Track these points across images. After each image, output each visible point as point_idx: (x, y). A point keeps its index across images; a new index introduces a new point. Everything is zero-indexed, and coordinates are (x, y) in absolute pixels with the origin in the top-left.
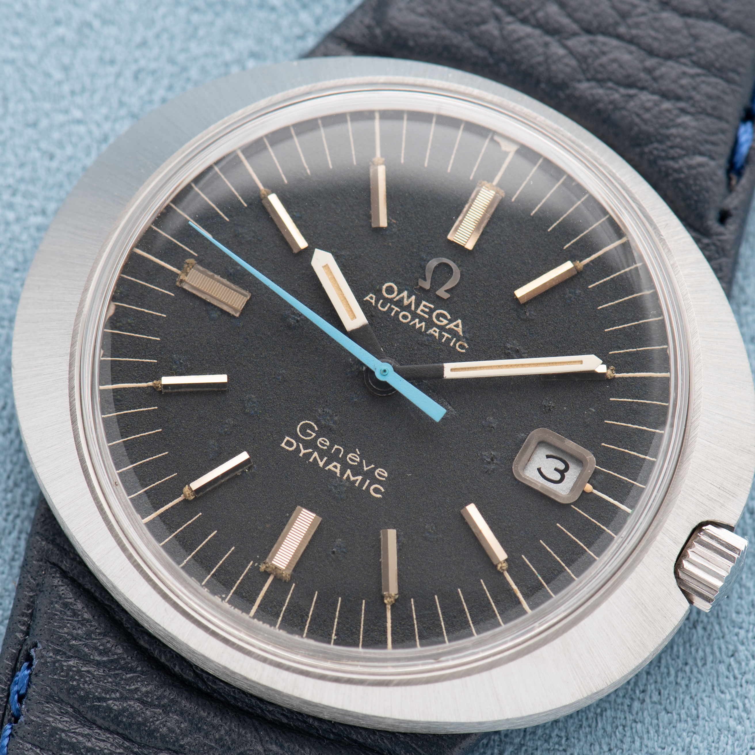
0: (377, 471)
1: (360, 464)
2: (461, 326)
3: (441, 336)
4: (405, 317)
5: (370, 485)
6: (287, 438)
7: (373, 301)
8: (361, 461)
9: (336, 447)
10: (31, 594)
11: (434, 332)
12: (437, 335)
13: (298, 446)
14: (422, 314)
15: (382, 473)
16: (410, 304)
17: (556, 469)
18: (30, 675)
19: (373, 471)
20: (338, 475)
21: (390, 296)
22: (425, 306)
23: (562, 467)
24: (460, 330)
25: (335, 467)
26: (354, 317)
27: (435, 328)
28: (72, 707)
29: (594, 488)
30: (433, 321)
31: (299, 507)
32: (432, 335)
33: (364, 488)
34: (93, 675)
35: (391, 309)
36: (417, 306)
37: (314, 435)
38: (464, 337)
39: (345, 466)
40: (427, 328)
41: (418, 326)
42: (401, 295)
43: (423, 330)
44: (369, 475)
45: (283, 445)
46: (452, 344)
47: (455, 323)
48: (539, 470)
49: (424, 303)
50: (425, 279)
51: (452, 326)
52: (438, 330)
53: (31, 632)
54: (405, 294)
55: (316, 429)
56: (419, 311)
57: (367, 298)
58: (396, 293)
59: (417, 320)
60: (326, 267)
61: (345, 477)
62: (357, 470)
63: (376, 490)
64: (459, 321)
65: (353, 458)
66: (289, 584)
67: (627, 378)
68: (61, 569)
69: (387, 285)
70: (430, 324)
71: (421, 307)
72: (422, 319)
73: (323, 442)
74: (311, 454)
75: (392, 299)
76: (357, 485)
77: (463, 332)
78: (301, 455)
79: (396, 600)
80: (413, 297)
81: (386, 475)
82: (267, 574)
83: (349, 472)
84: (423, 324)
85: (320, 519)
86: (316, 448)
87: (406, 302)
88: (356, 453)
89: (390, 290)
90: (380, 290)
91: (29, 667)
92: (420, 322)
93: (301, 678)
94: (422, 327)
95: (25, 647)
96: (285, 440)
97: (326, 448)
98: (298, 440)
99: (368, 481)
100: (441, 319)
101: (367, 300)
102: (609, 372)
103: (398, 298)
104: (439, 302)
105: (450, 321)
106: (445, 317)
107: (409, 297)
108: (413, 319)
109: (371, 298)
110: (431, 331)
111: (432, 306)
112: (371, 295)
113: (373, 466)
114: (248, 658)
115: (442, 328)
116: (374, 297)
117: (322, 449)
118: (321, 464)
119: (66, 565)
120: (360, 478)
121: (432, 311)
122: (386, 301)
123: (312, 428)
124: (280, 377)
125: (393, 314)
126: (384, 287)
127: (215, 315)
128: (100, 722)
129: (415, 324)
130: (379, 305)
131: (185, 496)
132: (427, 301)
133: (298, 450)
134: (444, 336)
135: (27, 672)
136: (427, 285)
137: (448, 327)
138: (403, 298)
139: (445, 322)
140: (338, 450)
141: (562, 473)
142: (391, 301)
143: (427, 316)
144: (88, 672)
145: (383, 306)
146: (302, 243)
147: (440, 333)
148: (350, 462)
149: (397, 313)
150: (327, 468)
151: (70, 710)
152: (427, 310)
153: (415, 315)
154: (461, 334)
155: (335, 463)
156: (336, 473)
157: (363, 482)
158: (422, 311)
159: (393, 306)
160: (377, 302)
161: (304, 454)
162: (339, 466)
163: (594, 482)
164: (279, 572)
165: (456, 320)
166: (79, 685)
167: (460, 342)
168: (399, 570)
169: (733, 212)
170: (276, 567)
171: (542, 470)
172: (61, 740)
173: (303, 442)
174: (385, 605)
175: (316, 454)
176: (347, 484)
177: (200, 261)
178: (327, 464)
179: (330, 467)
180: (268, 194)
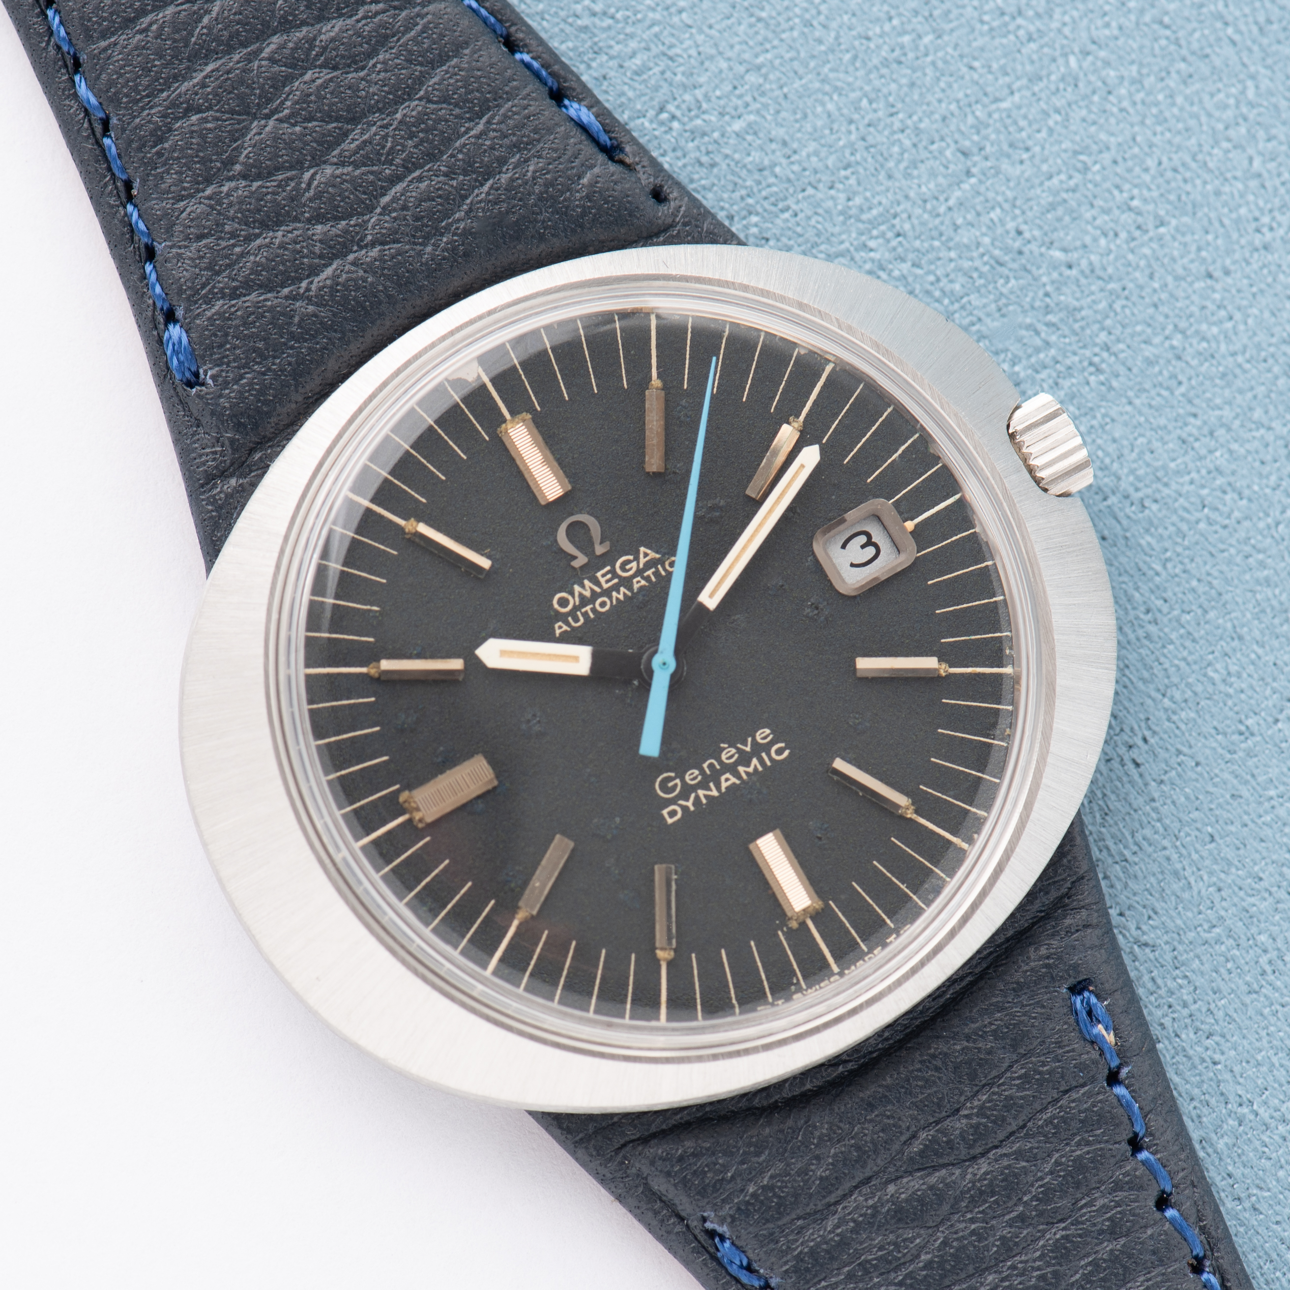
0: (758, 738)
1: (739, 751)
2: (649, 551)
3: (647, 579)
4: (603, 604)
5: (769, 755)
6: (665, 812)
7: (565, 628)
8: (737, 749)
9: (705, 765)
10: (641, 1189)
11: (639, 583)
12: (643, 583)
13: (681, 806)
14: (610, 584)
15: (763, 735)
16: (592, 590)
17: (863, 547)
18: (733, 1243)
19: (755, 743)
20: (738, 782)
21: (570, 607)
22: (603, 576)
23: (863, 539)
24: (652, 555)
25: (727, 780)
26: (576, 659)
27: (635, 580)
28: (798, 1219)
29: (912, 519)
30: (625, 578)
31: (752, 846)
32: (641, 588)
33: (769, 763)
34: (780, 1175)
35: (585, 614)
36: (597, 583)
37: (678, 781)
38: (663, 555)
39: (732, 769)
40: (630, 588)
41: (621, 597)
42: (577, 594)
43: (629, 593)
44: (758, 748)
45: (670, 821)
46: (663, 573)
47: (641, 556)
48: (852, 565)
49: (599, 574)
50: (574, 558)
51: (643, 560)
52: (639, 579)
53: (683, 1214)
54: (577, 588)
55: (673, 774)
56: (605, 586)
57: (558, 632)
58: (570, 598)
59: (614, 594)
60: (503, 653)
61: (745, 776)
62: (745, 759)
63: (779, 752)
64: (642, 549)
65: (728, 754)
66: (827, 906)
67: (810, 411)
68: (632, 1141)
69: (555, 602)
70: (627, 582)
71: (602, 580)
72: (616, 588)
73: (692, 776)
74: (697, 798)
75: (575, 607)
76: (760, 769)
77: (657, 552)
78: (692, 808)
79: (913, 804)
80: (586, 582)
81: (768, 731)
82: (803, 924)
83: (741, 769)
84: (622, 589)
85: (778, 831)
86: (694, 788)
87: (587, 593)
88: (724, 749)
89: (563, 602)
90: (557, 612)
91: (722, 1239)
92: (619, 592)
93: (940, 956)
94: (625, 594)
95: (697, 1232)
96: (666, 816)
97: (700, 778)
98: (673, 801)
99: (764, 755)
100: (628, 567)
101: (561, 634)
102: (796, 425)
103: (577, 599)
104: (608, 559)
105: (637, 559)
106: (629, 562)
107: (583, 586)
108: (610, 598)
109: (560, 627)
110: (636, 587)
111: (608, 568)
112: (556, 626)
113: (750, 739)
114: (885, 1000)
115: (639, 572)
116: (560, 623)
117: (700, 782)
118: (715, 793)
119: (632, 1133)
120: (755, 761)
121: (613, 572)
122: (573, 613)
123: (670, 779)
124: (593, 779)
125: (592, 616)
126: (556, 606)
127: (480, 806)
128: (832, 1199)
129: (617, 599)
130: (573, 624)
131: (665, 959)
132: (599, 570)
133: (685, 809)
134: (649, 576)
135: (727, 1244)
136: (581, 560)
137: (641, 566)
138: (580, 594)
139: (634, 564)
140: (711, 766)
141: (869, 543)
142: (576, 608)
143: (616, 581)
144: (772, 1177)
145: (576, 620)
146: (456, 664)
147: (643, 578)
148: (732, 761)
149: (594, 610)
150: (723, 790)
151: (800, 1223)
152: (609, 576)
153: (607, 593)
154: (658, 556)
155: (723, 778)
156: (734, 784)
157: (762, 761)
158: (607, 581)
159: (583, 610)
160: (568, 624)
161: (694, 804)
162: (728, 775)
163: (906, 515)
164: (811, 910)
165: (638, 552)
166: (780, 1197)
167: (667, 563)
168: (881, 780)
169: (658, 181)
170: (804, 910)
171: (855, 562)
172: (827, 1252)
173: (679, 797)
174: (910, 819)
175: (701, 793)
176: (754, 778)
177: (410, 786)
178: (718, 787)
179: (724, 785)
180: (379, 667)
